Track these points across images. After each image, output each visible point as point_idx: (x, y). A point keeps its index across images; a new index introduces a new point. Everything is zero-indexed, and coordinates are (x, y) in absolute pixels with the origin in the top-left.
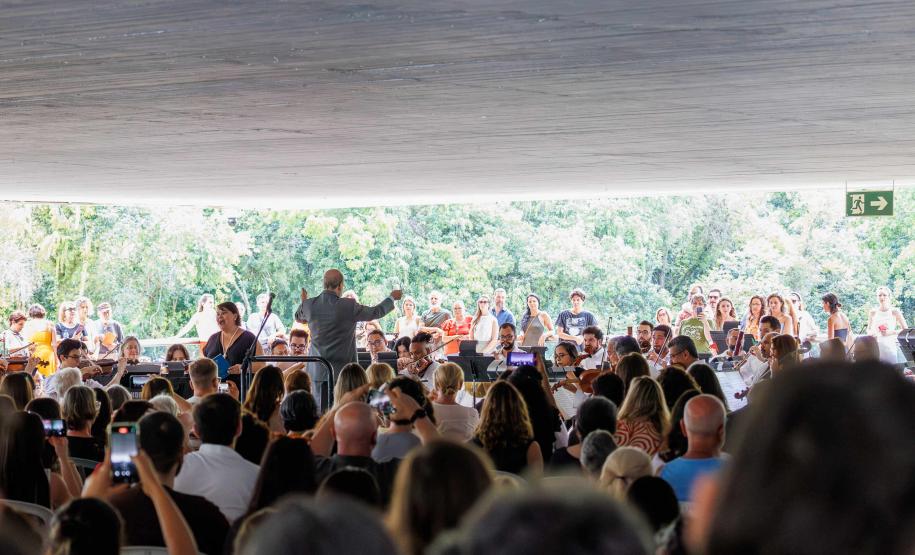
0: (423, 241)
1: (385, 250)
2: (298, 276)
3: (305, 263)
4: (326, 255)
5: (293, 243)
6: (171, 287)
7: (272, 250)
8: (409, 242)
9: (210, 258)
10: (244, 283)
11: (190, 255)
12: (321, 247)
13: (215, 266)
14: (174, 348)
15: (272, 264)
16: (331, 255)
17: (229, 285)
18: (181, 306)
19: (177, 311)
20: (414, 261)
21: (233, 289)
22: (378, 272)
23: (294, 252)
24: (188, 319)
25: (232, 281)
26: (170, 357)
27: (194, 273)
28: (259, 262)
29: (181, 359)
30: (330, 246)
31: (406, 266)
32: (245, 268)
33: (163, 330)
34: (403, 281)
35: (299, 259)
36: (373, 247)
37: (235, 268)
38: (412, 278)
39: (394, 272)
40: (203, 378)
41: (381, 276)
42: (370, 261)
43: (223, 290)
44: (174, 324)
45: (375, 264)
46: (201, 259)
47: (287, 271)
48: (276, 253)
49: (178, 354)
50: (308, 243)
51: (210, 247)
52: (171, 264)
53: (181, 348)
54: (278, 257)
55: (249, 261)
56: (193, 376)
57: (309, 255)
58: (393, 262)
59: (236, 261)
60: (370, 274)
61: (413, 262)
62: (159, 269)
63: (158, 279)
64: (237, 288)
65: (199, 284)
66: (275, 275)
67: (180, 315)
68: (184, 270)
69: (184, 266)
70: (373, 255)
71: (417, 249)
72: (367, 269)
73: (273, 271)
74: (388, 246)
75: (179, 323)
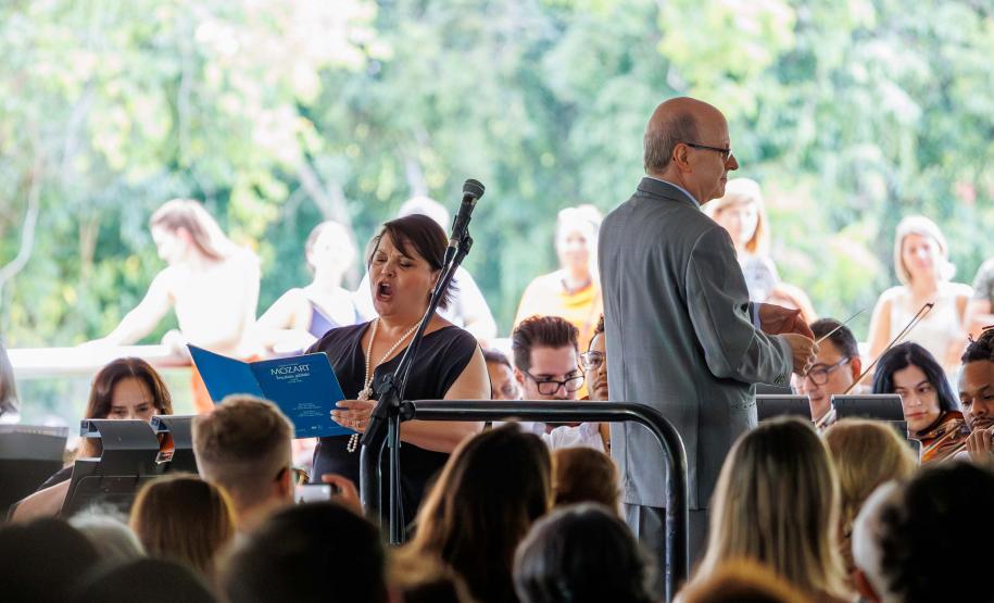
0: (972, 18)
1: (829, 54)
2: (526, 145)
3: (549, 100)
4: (625, 66)
5: (506, 24)
6: (76, 174)
7: (432, 50)
8: (919, 22)
9: (213, 75)
10: (336, 165)
11: (139, 61)
12: (605, 42)
13: (230, 104)
14: (116, 374)
15: (432, 100)
16: (642, 68)
17: (279, 174)
18: (110, 244)
19: (97, 260)
20: (940, 94)
21: (294, 185)
22: (806, 131)
23: (510, 60)
24: (137, 293)
25: (293, 162)
26: (102, 405)
27: (156, 127)
28: (386, 92)
29: (141, 409)
30: (638, 40)
31: (908, 112)
32: (337, 114)
33: (46, 328)
34: (897, 162)
35: (527, 81)
36: (787, 41)
37: (304, 111)
38: (929, 152)
39: (865, 130)
40: (244, 467)
41: (816, 145)
42: (777, 94)
43: (257, 190)
44: (88, 306)
45: (797, 104)
46: (179, 79)
47: (486, 123)
48: (450, 61)
49: (130, 394)
50: (562, 28)
51: (213, 36)
52: (73, 94)
53: (143, 373)
54: (458, 75)
55: (352, 89)
56: (207, 458)
57: (562, 71)
58: (861, 98)
59: (308, 88)
60: (779, 139)
61: (935, 97)
62: (33, 110)
63: (27, 148)
64: (309, 182)
65: (174, 166)
66: (445, 136)
67: (104, 276)
68: (119, 115)
69: (120, 100)
70: (792, 70)
71: (950, 52)
72: (766, 125)
73: (434, 124)
74: (842, 38)
75: (104, 304)
